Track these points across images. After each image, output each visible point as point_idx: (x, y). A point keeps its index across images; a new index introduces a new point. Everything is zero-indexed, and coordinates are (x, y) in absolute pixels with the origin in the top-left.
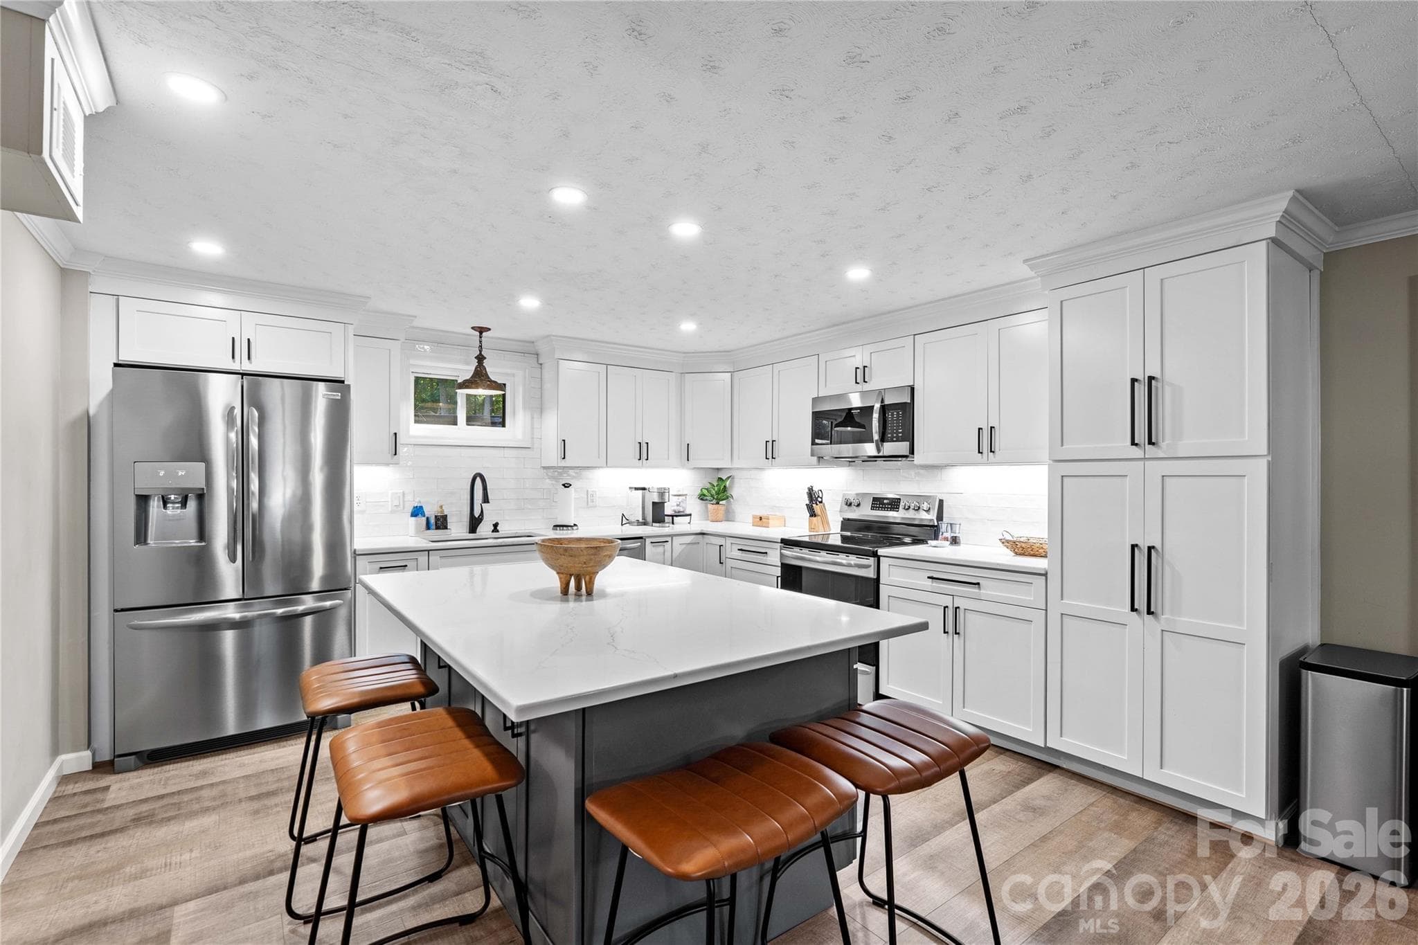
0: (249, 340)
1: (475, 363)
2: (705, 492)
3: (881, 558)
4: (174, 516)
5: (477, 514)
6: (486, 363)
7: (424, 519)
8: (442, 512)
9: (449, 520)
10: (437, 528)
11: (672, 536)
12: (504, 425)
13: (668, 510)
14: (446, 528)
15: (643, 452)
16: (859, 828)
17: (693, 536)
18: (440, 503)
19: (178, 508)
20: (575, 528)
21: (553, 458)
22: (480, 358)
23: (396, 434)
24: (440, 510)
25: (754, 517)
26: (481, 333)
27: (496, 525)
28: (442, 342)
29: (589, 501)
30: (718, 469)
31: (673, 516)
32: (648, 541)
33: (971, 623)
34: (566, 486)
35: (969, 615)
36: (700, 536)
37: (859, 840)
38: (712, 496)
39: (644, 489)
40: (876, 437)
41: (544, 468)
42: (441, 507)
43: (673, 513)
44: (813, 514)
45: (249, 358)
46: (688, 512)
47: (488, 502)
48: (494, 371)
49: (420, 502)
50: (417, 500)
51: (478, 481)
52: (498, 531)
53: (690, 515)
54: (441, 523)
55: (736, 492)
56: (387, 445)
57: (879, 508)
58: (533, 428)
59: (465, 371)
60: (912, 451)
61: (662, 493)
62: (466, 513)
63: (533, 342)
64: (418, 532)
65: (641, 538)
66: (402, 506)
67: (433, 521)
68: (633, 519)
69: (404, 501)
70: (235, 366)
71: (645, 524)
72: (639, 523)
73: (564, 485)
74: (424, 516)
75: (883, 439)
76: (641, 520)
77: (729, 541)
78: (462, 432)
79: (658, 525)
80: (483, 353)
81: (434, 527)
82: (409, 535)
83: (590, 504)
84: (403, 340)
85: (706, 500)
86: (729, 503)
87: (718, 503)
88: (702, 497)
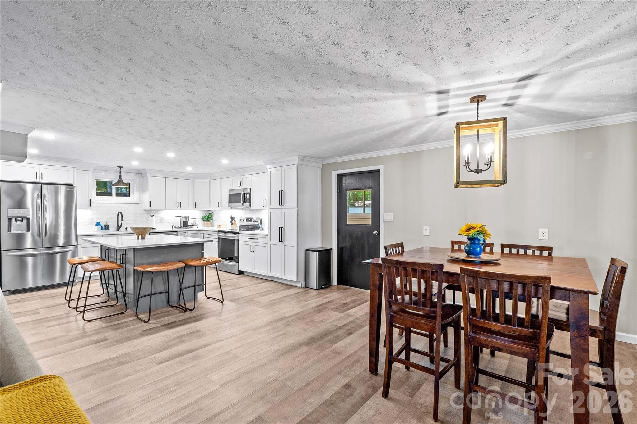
0: (42, 173)
1: (118, 177)
2: (204, 218)
3: (240, 234)
4: (19, 224)
5: (119, 225)
6: (122, 178)
7: (101, 226)
8: (107, 224)
9: (109, 227)
10: (105, 229)
11: (188, 231)
12: (130, 196)
13: (189, 223)
14: (108, 229)
15: (179, 205)
16: (204, 283)
17: (196, 231)
18: (106, 221)
19: (20, 222)
20: (155, 229)
21: (147, 207)
22: (120, 176)
23: (90, 200)
24: (106, 223)
25: (218, 225)
26: (120, 168)
27: (126, 228)
28: (107, 170)
29: (161, 221)
30: (209, 210)
31: (191, 225)
32: (179, 233)
33: (257, 249)
34: (152, 216)
35: (256, 247)
36: (198, 231)
37: (204, 285)
38: (206, 219)
39: (181, 217)
40: (242, 202)
41: (144, 210)
42: (107, 222)
43: (190, 224)
44: (232, 224)
45: (42, 178)
46: (196, 224)
47: (123, 221)
48: (125, 180)
49: (99, 221)
50: (98, 220)
51: (120, 215)
52: (127, 230)
53: (198, 225)
54: (107, 227)
55: (214, 218)
56: (87, 203)
57: (248, 221)
58: (140, 197)
59: (115, 181)
60: (250, 206)
61: (186, 218)
62: (115, 224)
63: (140, 170)
64: (98, 230)
65: (177, 231)
66: (92, 223)
67: (103, 227)
68: (176, 226)
69: (93, 221)
70: (37, 181)
71: (181, 228)
72: (179, 228)
73: (151, 215)
74: (100, 225)
75: (244, 202)
76: (180, 227)
77: (206, 232)
78: (114, 198)
79: (185, 228)
80: (121, 174)
81: (104, 229)
82: (95, 230)
83: (161, 222)
84: (93, 170)
85: (204, 220)
86: (212, 221)
87: (208, 221)
88: (203, 219)
